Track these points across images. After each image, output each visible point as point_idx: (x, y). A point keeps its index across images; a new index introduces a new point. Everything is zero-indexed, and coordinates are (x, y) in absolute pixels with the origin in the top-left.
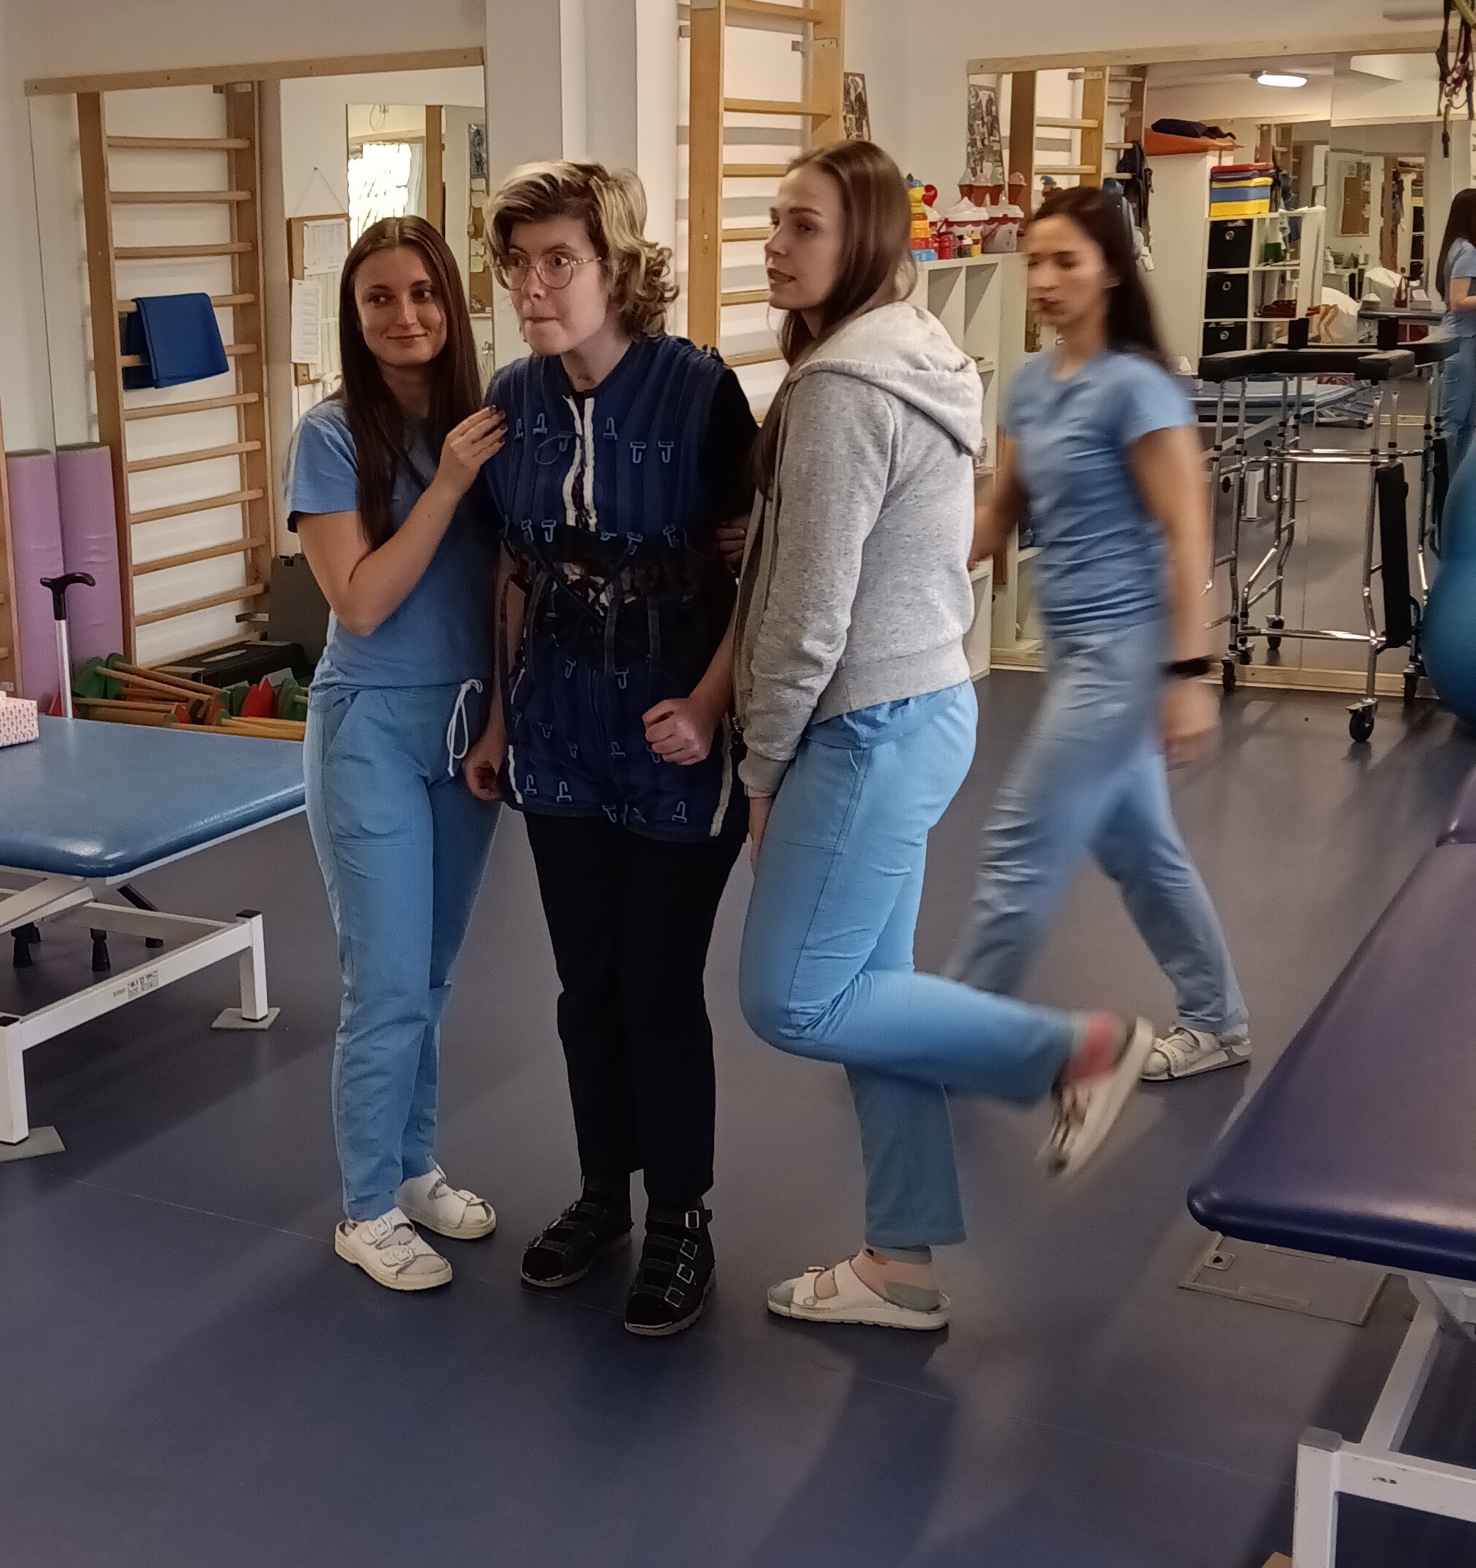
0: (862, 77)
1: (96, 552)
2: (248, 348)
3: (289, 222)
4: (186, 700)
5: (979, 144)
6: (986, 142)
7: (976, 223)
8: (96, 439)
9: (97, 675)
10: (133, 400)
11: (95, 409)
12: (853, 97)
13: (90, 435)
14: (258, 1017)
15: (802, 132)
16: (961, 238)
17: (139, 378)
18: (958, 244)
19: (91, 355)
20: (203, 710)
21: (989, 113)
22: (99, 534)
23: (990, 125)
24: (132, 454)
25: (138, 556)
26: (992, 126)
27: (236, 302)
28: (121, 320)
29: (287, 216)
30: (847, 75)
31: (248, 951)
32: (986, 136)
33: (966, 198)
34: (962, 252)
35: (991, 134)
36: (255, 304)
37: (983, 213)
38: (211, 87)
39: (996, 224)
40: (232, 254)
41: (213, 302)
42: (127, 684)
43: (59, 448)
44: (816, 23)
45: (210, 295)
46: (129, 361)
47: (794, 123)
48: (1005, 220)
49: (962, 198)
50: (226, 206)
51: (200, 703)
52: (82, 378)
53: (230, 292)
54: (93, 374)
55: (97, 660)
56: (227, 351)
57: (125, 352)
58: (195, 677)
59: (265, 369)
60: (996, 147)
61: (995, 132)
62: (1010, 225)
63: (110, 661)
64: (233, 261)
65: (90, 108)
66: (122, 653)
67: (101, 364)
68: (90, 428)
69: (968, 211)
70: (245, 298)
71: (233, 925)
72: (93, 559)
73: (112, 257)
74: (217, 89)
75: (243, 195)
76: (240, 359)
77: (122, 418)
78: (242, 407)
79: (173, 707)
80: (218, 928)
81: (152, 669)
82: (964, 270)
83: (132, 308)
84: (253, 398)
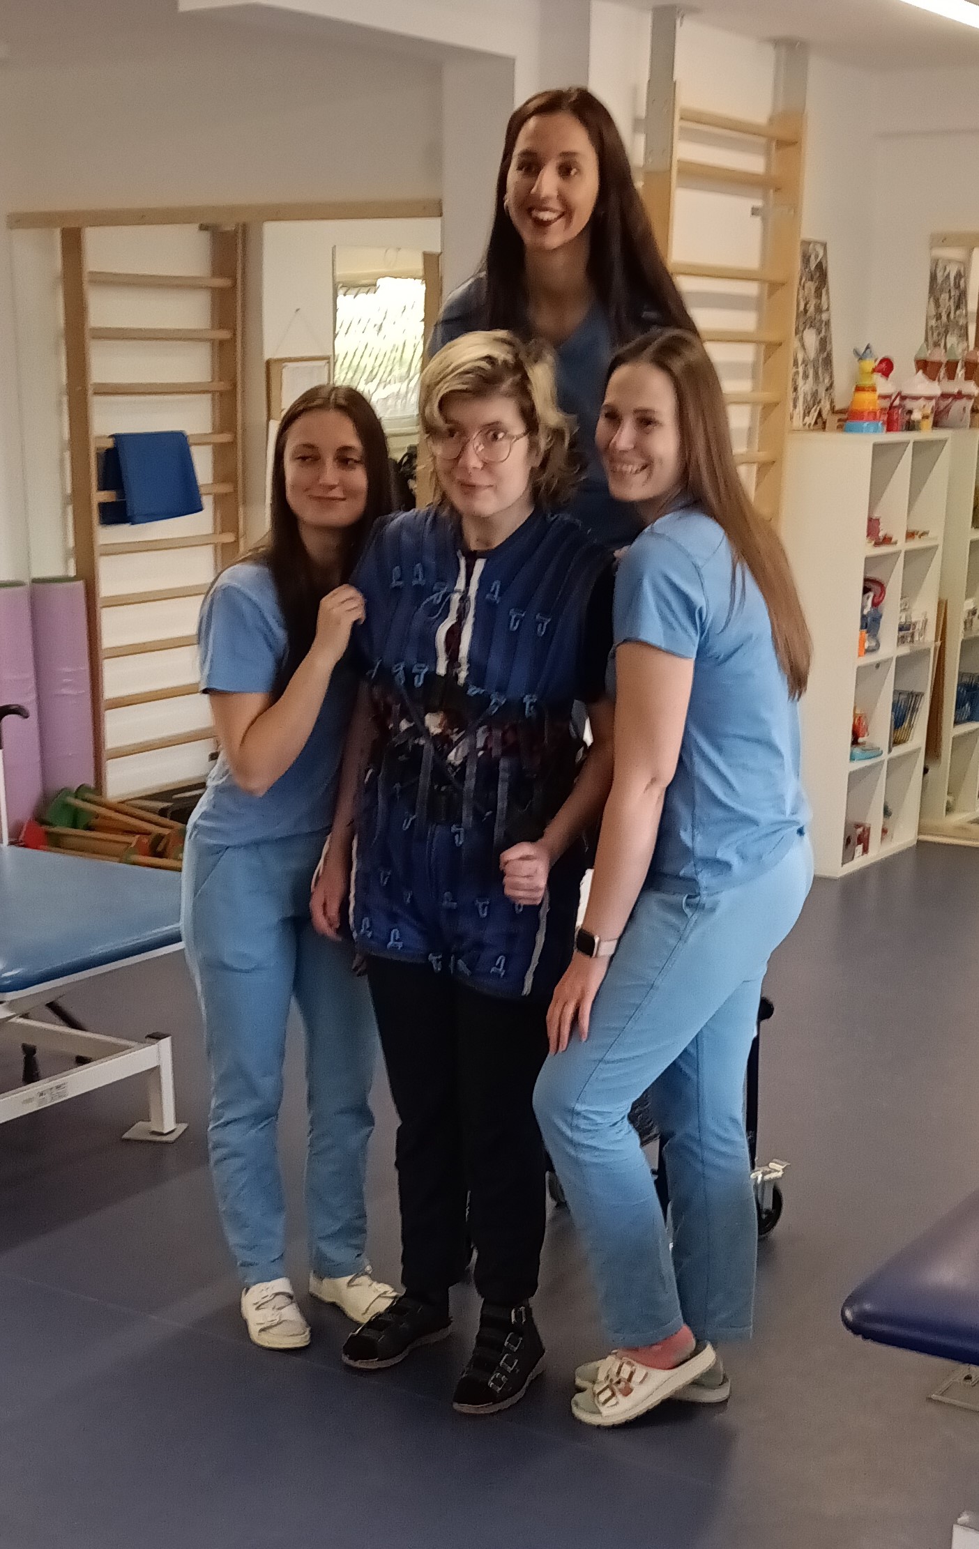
0: (824, 246)
1: (66, 685)
2: (225, 488)
3: (268, 363)
4: (147, 833)
5: (944, 318)
6: (952, 316)
7: (929, 398)
8: (72, 573)
9: (67, 806)
10: (108, 535)
11: (71, 543)
12: (813, 265)
13: (67, 568)
14: (166, 1131)
15: (759, 299)
16: (910, 412)
17: (115, 514)
18: (907, 418)
19: (69, 491)
20: (162, 845)
21: (957, 286)
22: (74, 668)
23: (957, 299)
24: (106, 588)
25: (110, 691)
26: (959, 299)
27: (216, 441)
28: (98, 455)
29: (267, 356)
30: (806, 243)
31: (156, 1070)
32: (953, 309)
33: (921, 372)
34: (911, 426)
35: (958, 307)
36: (233, 444)
37: (935, 389)
38: (196, 226)
39: (950, 400)
40: (213, 392)
41: (191, 441)
42: (97, 816)
43: (35, 581)
44: (777, 190)
45: (188, 432)
46: (106, 496)
47: (751, 289)
48: (959, 396)
49: (917, 371)
50: (208, 345)
51: (160, 837)
52: (59, 511)
53: (209, 430)
54: (70, 509)
55: (66, 791)
56: (202, 490)
57: (103, 487)
58: (163, 813)
59: (241, 510)
60: (962, 322)
61: (962, 306)
62: (963, 402)
63: (80, 792)
64: (213, 399)
65: (73, 244)
66: (92, 785)
67: (78, 498)
68: (66, 562)
69: (922, 386)
70: (225, 438)
71: (142, 1045)
72: (64, 691)
73: (90, 392)
74: (203, 228)
75: (224, 335)
76: (219, 500)
77: (97, 553)
78: (219, 547)
79: (134, 840)
80: (128, 1048)
81: (123, 802)
82: (910, 446)
83: (109, 444)
84: (229, 538)
